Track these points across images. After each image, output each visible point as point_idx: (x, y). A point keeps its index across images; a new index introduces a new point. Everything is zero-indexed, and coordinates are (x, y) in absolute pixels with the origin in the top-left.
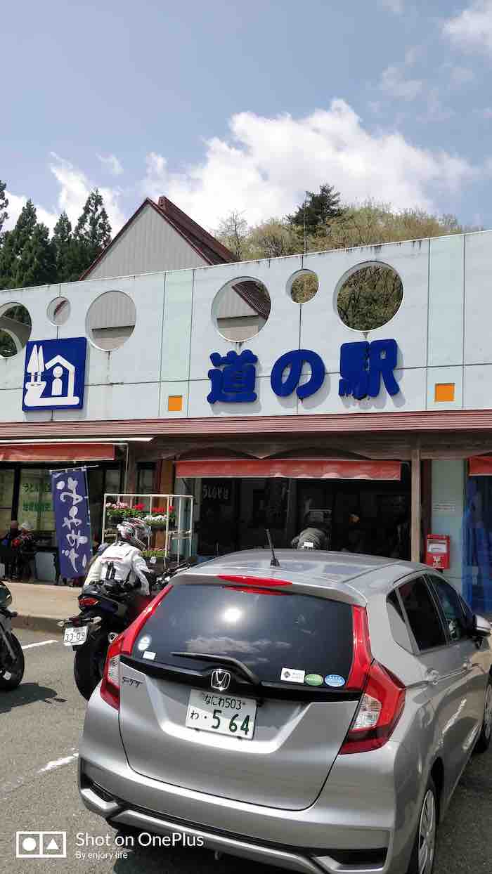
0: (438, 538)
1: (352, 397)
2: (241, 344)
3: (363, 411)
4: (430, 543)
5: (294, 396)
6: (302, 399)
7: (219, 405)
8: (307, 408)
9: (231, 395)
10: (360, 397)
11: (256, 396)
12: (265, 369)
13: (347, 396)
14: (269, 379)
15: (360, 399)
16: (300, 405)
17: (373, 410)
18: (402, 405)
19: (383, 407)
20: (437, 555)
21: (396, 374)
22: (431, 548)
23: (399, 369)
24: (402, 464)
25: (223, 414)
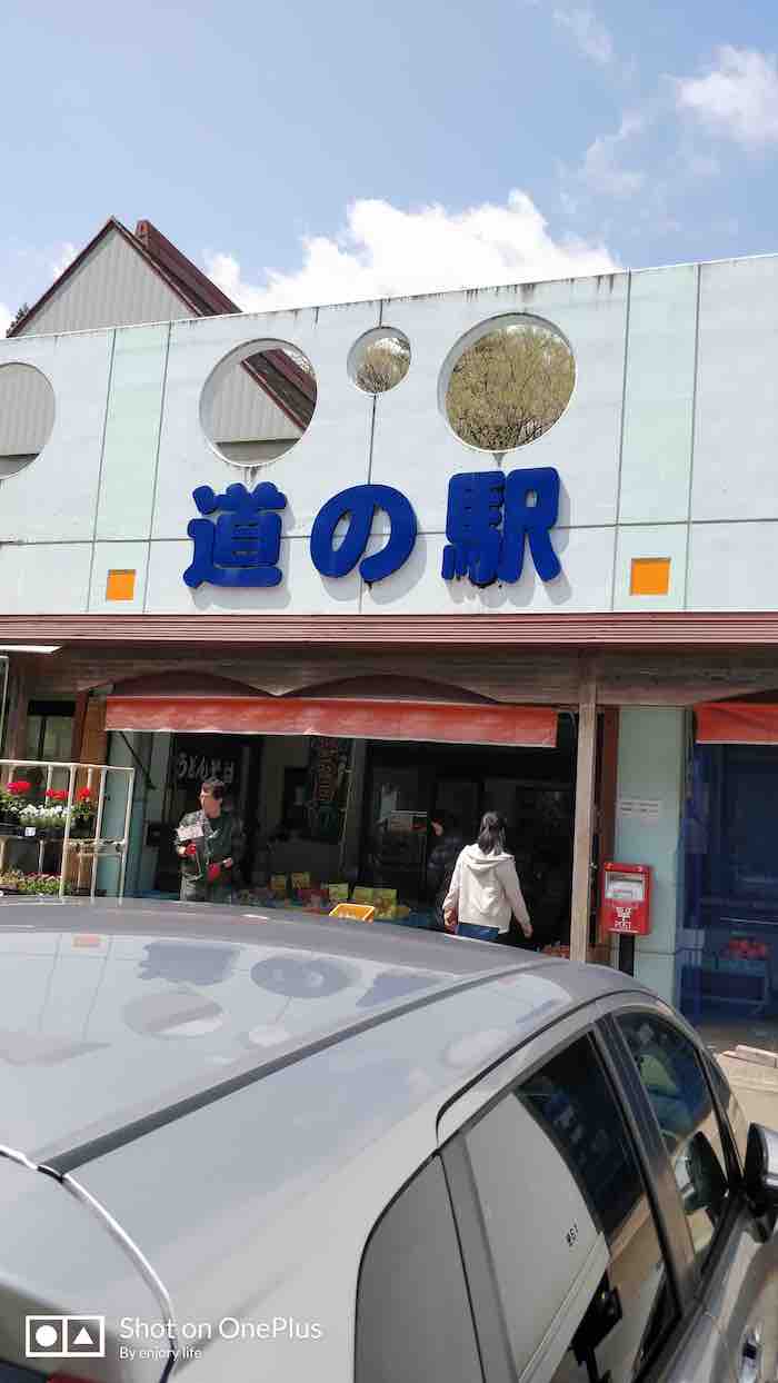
0: (626, 870)
1: (468, 582)
2: (254, 471)
3: (486, 611)
4: (612, 879)
5: (355, 577)
6: (370, 584)
7: (207, 590)
8: (378, 601)
9: (233, 571)
10: (483, 581)
11: (281, 574)
12: (300, 521)
13: (459, 579)
14: (308, 542)
15: (483, 586)
16: (366, 593)
17: (508, 608)
18: (565, 600)
19: (526, 603)
20: (625, 906)
21: (556, 537)
22: (613, 890)
23: (560, 528)
24: (560, 715)
25: (214, 609)
